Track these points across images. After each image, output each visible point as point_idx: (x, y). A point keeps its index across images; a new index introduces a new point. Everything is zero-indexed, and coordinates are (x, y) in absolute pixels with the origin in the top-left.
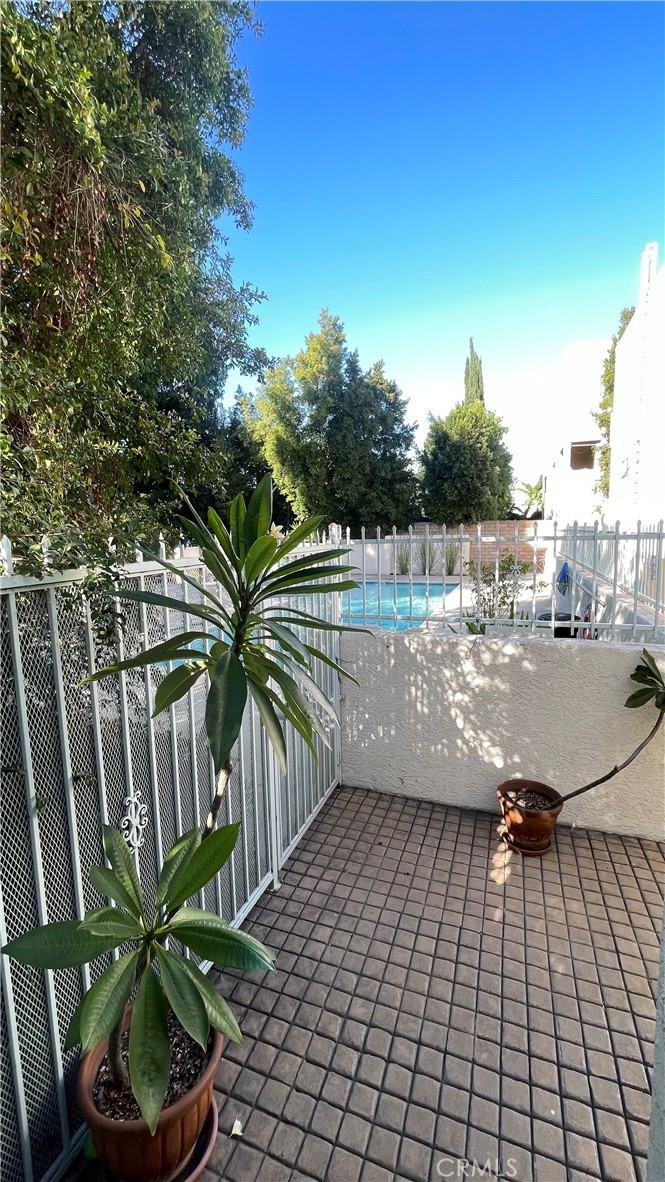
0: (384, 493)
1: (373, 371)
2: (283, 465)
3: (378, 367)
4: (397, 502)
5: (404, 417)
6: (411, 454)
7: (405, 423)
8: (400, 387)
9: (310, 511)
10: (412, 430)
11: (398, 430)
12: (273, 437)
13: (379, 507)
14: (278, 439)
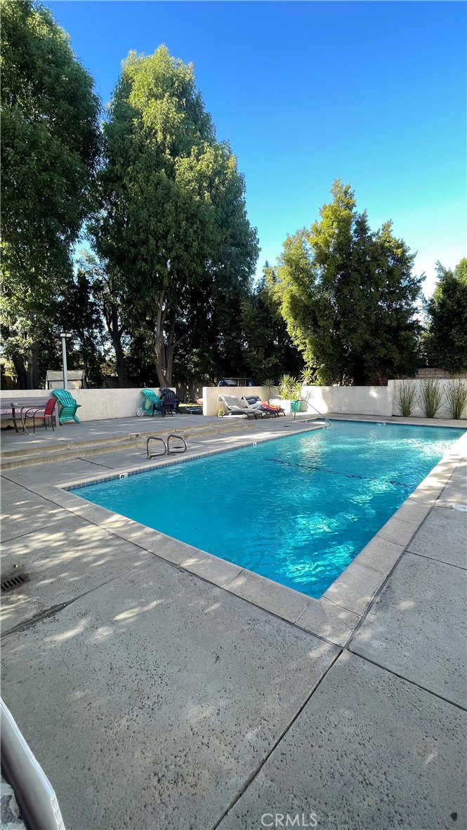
0: (388, 340)
1: (381, 232)
2: (296, 319)
3: (387, 227)
4: (401, 349)
5: (412, 271)
6: (417, 303)
7: (412, 276)
8: (407, 244)
9: (317, 358)
10: (419, 281)
11: (404, 283)
12: (288, 296)
13: (382, 352)
14: (293, 297)
